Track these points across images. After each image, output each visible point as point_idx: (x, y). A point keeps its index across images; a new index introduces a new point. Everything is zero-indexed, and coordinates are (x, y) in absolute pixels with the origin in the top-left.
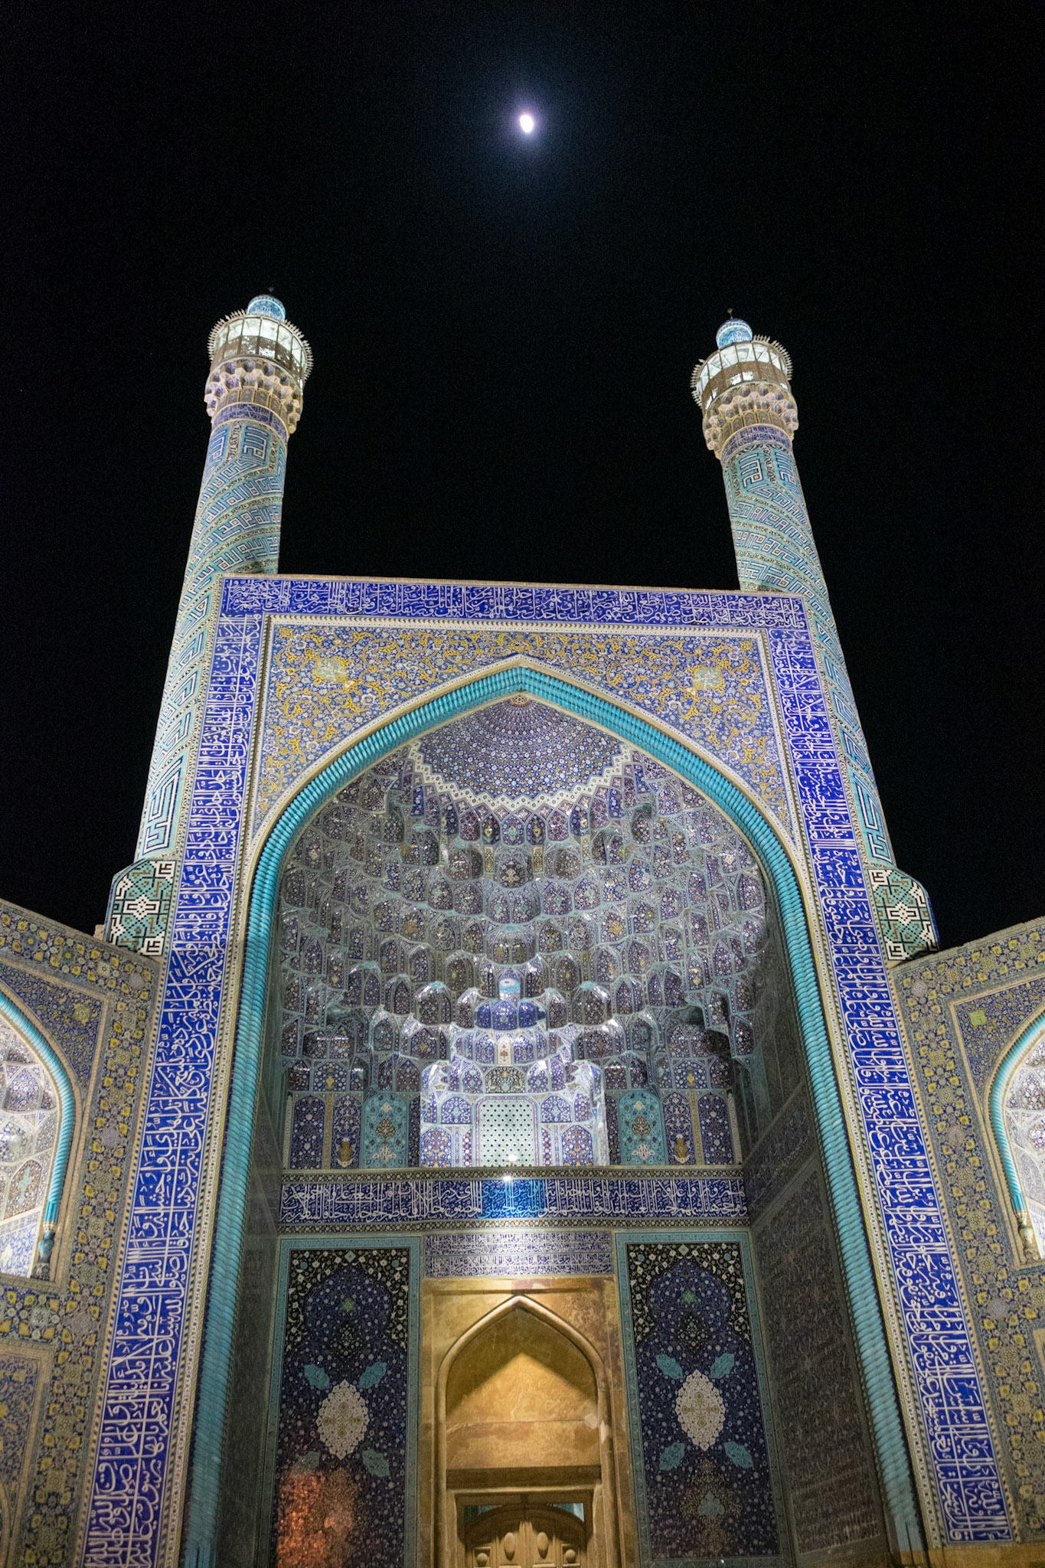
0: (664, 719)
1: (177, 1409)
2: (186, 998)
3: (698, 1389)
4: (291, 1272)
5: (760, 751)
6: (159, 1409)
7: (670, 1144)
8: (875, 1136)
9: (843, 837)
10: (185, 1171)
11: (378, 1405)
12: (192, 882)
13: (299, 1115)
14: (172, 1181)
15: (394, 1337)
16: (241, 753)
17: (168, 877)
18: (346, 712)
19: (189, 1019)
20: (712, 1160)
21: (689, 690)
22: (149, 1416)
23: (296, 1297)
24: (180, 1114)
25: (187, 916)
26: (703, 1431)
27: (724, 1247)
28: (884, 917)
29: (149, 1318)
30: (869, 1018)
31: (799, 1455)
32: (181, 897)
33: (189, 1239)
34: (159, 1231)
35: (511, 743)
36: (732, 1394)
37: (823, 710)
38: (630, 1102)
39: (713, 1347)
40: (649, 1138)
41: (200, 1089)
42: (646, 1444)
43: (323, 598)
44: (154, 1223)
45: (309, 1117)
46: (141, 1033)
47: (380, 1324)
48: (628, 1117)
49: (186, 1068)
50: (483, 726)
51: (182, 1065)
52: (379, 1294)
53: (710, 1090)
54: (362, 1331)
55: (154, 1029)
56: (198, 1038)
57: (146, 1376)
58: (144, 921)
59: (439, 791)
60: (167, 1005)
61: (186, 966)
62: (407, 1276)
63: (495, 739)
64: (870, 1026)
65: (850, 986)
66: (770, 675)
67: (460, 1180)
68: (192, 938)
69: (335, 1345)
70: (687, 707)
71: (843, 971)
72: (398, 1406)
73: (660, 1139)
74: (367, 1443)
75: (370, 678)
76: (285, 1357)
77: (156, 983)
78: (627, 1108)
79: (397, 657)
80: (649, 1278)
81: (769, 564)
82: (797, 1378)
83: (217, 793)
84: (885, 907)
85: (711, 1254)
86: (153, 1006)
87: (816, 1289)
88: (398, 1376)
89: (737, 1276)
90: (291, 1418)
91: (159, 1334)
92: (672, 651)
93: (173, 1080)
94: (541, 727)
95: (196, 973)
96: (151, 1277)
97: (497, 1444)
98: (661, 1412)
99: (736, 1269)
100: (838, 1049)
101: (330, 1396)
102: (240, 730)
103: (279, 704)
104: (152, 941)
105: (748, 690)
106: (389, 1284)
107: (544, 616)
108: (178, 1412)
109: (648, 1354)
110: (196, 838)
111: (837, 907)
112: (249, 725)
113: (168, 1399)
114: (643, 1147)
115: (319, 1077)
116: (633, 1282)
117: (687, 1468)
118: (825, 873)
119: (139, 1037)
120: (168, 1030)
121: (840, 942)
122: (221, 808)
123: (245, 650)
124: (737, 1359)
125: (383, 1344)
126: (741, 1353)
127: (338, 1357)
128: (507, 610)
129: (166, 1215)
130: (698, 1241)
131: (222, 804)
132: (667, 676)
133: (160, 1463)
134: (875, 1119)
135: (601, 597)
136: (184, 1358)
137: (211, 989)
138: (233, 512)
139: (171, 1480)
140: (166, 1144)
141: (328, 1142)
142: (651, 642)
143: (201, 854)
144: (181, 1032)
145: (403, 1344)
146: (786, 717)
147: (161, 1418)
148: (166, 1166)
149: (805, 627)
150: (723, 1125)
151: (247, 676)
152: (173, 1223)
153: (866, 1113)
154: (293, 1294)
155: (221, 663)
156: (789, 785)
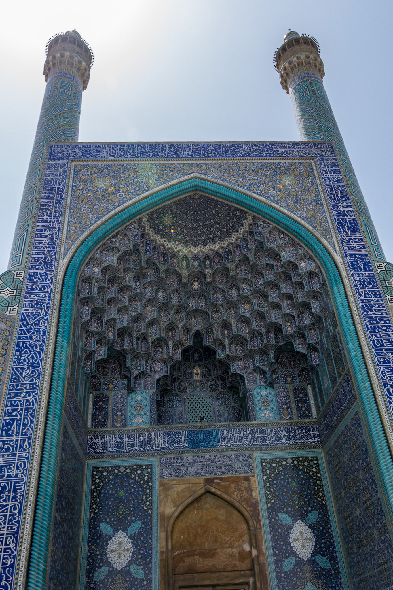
0: (267, 199)
1: (21, 540)
2: (29, 335)
3: (301, 529)
4: (93, 478)
5: (316, 211)
6: (11, 540)
7: (280, 410)
8: (388, 390)
9: (361, 248)
10: (27, 418)
11: (138, 542)
12: (33, 280)
13: (95, 403)
14: (20, 424)
15: (145, 508)
16: (58, 221)
17: (21, 278)
18: (110, 201)
19: (30, 345)
20: (301, 417)
21: (279, 185)
22: (6, 544)
23: (95, 490)
24: (25, 391)
25: (30, 296)
26: (304, 550)
27: (310, 459)
28: (385, 285)
29: (7, 493)
30: (381, 333)
31: (355, 560)
32: (27, 287)
33: (28, 453)
34: (13, 449)
35: (193, 218)
36: (318, 531)
37: (346, 192)
38: (259, 391)
39: (307, 508)
40: (269, 408)
41: (35, 378)
42: (275, 558)
43: (98, 151)
44: (10, 445)
45: (101, 403)
46: (5, 351)
47: (138, 502)
48: (259, 398)
49: (28, 368)
50: (179, 209)
51: (26, 366)
52: (137, 487)
53: (299, 383)
54: (129, 505)
55: (12, 349)
56: (35, 354)
57: (5, 524)
58: (8, 299)
59: (159, 243)
60: (19, 338)
61: (29, 319)
62: (151, 478)
63: (185, 216)
64: (381, 337)
65: (369, 318)
66: (319, 178)
67: (176, 431)
68: (32, 306)
69: (115, 513)
70: (279, 193)
71: (365, 311)
72: (147, 542)
73: (275, 408)
74: (132, 562)
75: (121, 186)
76: (90, 520)
77: (13, 327)
78: (258, 394)
79: (135, 176)
80: (273, 475)
81: (315, 131)
82: (352, 521)
83: (46, 239)
84: (385, 280)
85: (304, 463)
86: (11, 338)
87: (361, 472)
88: (148, 527)
89: (317, 473)
90: (93, 550)
91: (12, 501)
92: (270, 169)
93: (21, 374)
94: (207, 209)
95: (34, 322)
96: (8, 472)
97: (199, 560)
98: (282, 541)
99: (317, 469)
100: (366, 349)
101: (113, 539)
102: (57, 211)
103: (77, 199)
104: (12, 308)
105: (308, 184)
106: (142, 482)
107: (206, 155)
108: (21, 542)
109: (274, 513)
110: (35, 260)
111: (360, 281)
112: (62, 208)
113: (16, 536)
114: (267, 412)
115: (105, 384)
116: (265, 478)
117: (297, 569)
118: (353, 265)
119: (4, 353)
120: (19, 350)
121: (362, 297)
122: (47, 246)
123: (60, 175)
124: (319, 514)
125: (140, 512)
126: (321, 511)
127: (117, 519)
128: (188, 154)
129: (17, 441)
130: (296, 456)
131: (48, 244)
132: (268, 180)
133: (11, 569)
134: (387, 382)
135: (234, 146)
136: (25, 514)
137: (41, 330)
138: (55, 117)
139: (17, 579)
140: (17, 405)
141: (110, 414)
142: (259, 165)
143: (37, 267)
144: (26, 351)
145: (149, 511)
146: (328, 196)
147: (12, 546)
148: (17, 416)
149: (335, 156)
150: (306, 400)
151: (61, 187)
152: (20, 445)
153: (383, 379)
154: (94, 489)
155: (48, 181)
156: (332, 227)
